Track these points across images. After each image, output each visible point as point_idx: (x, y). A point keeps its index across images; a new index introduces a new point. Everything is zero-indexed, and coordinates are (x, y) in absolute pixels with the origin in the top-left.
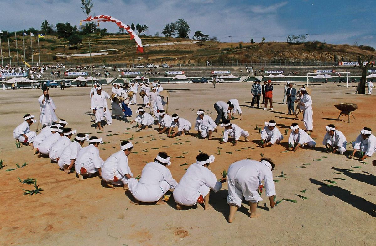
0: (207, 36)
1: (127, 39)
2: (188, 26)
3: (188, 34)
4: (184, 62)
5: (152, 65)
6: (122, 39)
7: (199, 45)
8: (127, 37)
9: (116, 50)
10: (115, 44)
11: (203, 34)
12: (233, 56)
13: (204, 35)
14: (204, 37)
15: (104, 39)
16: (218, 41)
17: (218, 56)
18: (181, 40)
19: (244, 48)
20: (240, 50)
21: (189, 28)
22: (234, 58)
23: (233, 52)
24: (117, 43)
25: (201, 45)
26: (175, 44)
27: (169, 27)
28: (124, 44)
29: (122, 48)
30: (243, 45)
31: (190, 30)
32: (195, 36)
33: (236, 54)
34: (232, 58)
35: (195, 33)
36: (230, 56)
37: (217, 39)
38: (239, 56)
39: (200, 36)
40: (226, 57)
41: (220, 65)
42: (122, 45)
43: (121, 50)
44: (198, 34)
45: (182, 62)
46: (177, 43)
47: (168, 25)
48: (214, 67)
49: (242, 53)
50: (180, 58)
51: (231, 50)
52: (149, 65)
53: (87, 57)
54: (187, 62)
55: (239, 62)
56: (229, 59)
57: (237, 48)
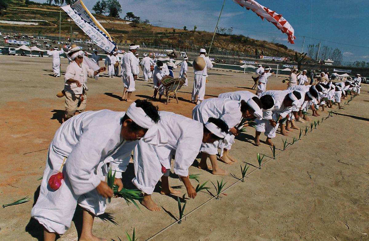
0: (139, 18)
1: (56, 11)
2: (120, 6)
3: (119, 14)
4: (121, 41)
5: (90, 41)
6: (51, 11)
7: (132, 26)
8: (56, 9)
9: (47, 21)
10: (45, 15)
11: (134, 16)
12: (167, 40)
13: (136, 17)
14: (135, 19)
15: (30, 7)
16: (150, 24)
17: (154, 39)
18: (114, 19)
19: (177, 34)
20: (173, 36)
21: (121, 7)
22: (168, 42)
23: (167, 37)
24: (46, 15)
25: (135, 26)
26: (108, 22)
27: (100, 4)
28: (54, 16)
29: (53, 20)
30: (176, 31)
31: (121, 10)
32: (126, 16)
33: (170, 38)
34: (166, 42)
35: (127, 14)
36: (164, 40)
37: (149, 23)
38: (173, 41)
39: (132, 17)
40: (161, 41)
41: (155, 48)
42: (52, 17)
43: (53, 22)
44: (130, 15)
45: (119, 42)
46: (110, 22)
47: (99, 2)
48: (149, 49)
49: (175, 38)
50: (117, 38)
51: (165, 34)
52: (88, 41)
53: (14, 25)
54: (124, 42)
55: (172, 47)
56: (163, 43)
57: (170, 33)
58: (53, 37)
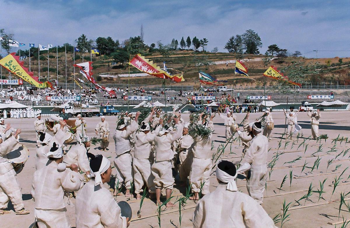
0: (285, 50)
1: (182, 56)
2: (259, 39)
3: (258, 49)
4: (265, 84)
5: (224, 87)
6: (177, 56)
7: (278, 63)
8: (182, 54)
9: (172, 69)
10: (169, 62)
11: (279, 49)
12: (330, 75)
13: (281, 50)
14: (280, 52)
15: (153, 55)
16: (303, 56)
17: (310, 76)
18: (252, 56)
19: (345, 65)
20: (340, 68)
21: (260, 40)
22: (332, 78)
23: (331, 71)
24: (171, 61)
25: (281, 62)
26: (246, 61)
27: (233, 40)
28: (180, 62)
29: (179, 67)
30: (343, 61)
31: (262, 44)
32: (268, 51)
33: (335, 72)
34: (330, 79)
35: (269, 47)
36: (326, 76)
37: (301, 54)
38: (340, 76)
39: (275, 51)
40: (321, 78)
41: (314, 88)
42: (178, 63)
43: (179, 69)
44: (273, 48)
45: (261, 85)
46: (248, 60)
47: (233, 38)
48: (306, 91)
49: (343, 71)
50: (259, 79)
51: (326, 67)
52: (221, 87)
53: (137, 78)
54: (268, 84)
55: (339, 84)
56: (325, 80)
57: (333, 65)
58: (178, 87)
